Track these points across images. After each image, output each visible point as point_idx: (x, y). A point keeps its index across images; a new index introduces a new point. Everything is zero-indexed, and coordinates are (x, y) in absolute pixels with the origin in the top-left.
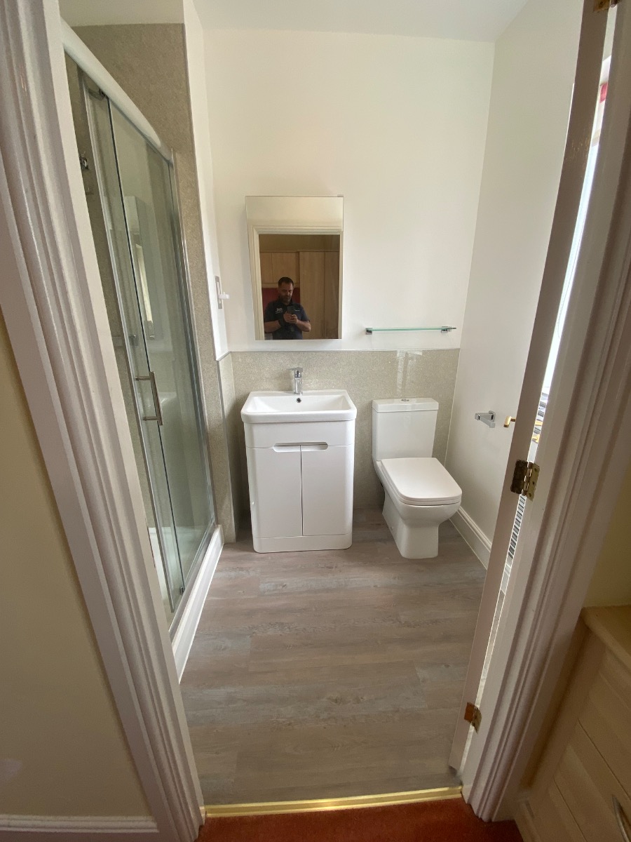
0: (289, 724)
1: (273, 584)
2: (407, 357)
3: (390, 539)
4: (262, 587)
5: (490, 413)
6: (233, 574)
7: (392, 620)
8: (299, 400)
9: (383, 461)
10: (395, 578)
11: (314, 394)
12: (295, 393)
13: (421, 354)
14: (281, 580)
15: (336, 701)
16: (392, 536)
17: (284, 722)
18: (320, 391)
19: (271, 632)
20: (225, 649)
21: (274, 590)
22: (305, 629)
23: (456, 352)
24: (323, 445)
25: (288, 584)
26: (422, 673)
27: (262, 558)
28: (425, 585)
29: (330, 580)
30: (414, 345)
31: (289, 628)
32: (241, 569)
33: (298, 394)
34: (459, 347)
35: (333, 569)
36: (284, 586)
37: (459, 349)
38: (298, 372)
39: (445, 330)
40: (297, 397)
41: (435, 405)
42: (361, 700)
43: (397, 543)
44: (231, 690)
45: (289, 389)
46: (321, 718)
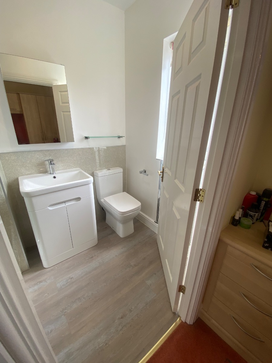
0: (106, 345)
1: (65, 280)
2: (99, 150)
3: (113, 232)
4: (58, 285)
5: (144, 170)
6: (36, 287)
7: (129, 267)
8: (55, 177)
9: (104, 198)
10: (122, 249)
11: (63, 172)
12: (50, 173)
13: (106, 148)
14: (69, 276)
15: (122, 318)
16: (114, 231)
17: (103, 345)
18: (65, 170)
19: (75, 306)
20: (51, 331)
21: (67, 284)
22: (92, 294)
23: (124, 147)
24: (79, 199)
25: (73, 276)
26: (149, 282)
27: (52, 270)
28: (135, 246)
29: (94, 264)
30: (104, 144)
31: (84, 298)
32: (41, 282)
33: (53, 174)
34: (125, 144)
35: (94, 258)
36: (71, 278)
37: (125, 145)
38: (51, 162)
39: (119, 137)
40: (53, 176)
41: (121, 170)
42: (132, 309)
43: (117, 233)
44: (66, 350)
45: (45, 172)
46: (119, 330)
